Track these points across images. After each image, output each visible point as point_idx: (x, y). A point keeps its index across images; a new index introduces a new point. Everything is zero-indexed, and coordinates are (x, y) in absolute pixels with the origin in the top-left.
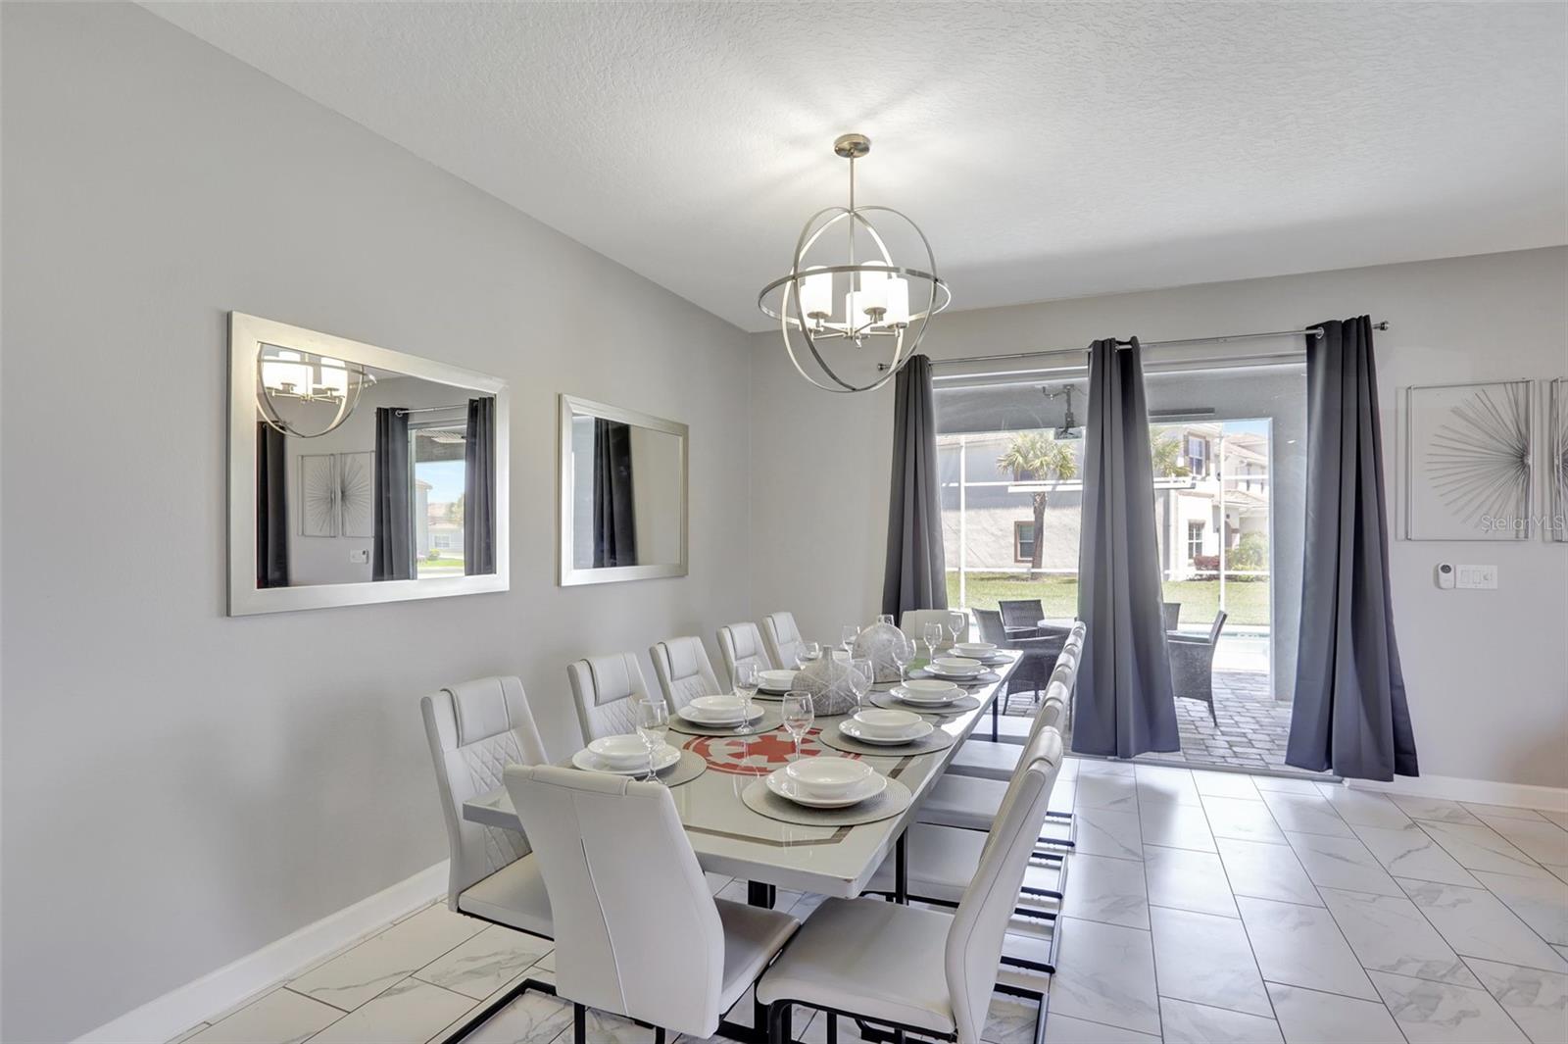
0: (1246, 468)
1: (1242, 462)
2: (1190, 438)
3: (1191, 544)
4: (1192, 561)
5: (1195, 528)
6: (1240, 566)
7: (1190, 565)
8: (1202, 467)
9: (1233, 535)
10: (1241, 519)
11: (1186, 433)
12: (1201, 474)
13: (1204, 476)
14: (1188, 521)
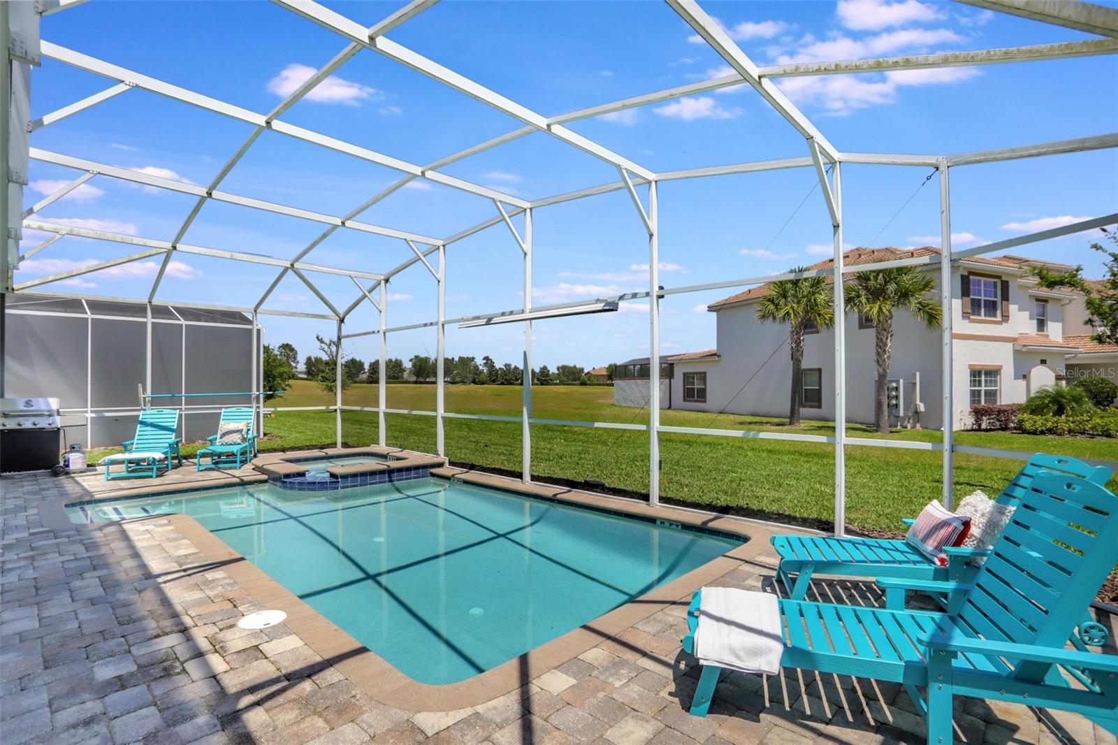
2: (973, 278)
3: (977, 391)
5: (984, 373)
7: (969, 414)
8: (994, 310)
11: (965, 273)
12: (995, 316)
13: (999, 318)
14: (970, 366)
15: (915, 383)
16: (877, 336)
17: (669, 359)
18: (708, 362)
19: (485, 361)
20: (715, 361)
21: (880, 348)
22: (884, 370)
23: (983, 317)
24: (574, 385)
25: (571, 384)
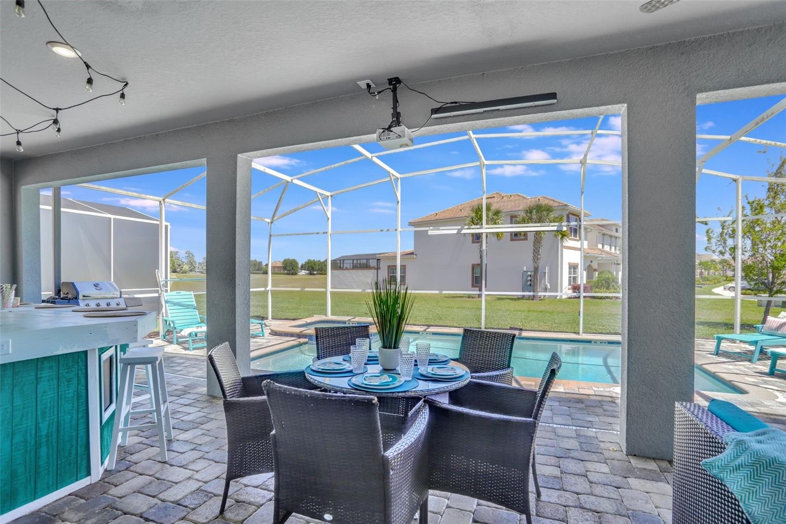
0: (602, 236)
1: (600, 233)
2: (570, 216)
3: (570, 277)
4: (570, 287)
5: (573, 267)
6: (597, 290)
7: (569, 289)
8: (577, 233)
9: (594, 272)
10: (598, 264)
11: (568, 213)
12: (576, 237)
13: (578, 238)
14: (569, 263)
15: (545, 273)
16: (534, 245)
17: (377, 256)
18: (408, 258)
19: (187, 255)
20: (414, 258)
21: (536, 252)
22: (538, 265)
23: (573, 237)
24: (258, 274)
25: (256, 273)
